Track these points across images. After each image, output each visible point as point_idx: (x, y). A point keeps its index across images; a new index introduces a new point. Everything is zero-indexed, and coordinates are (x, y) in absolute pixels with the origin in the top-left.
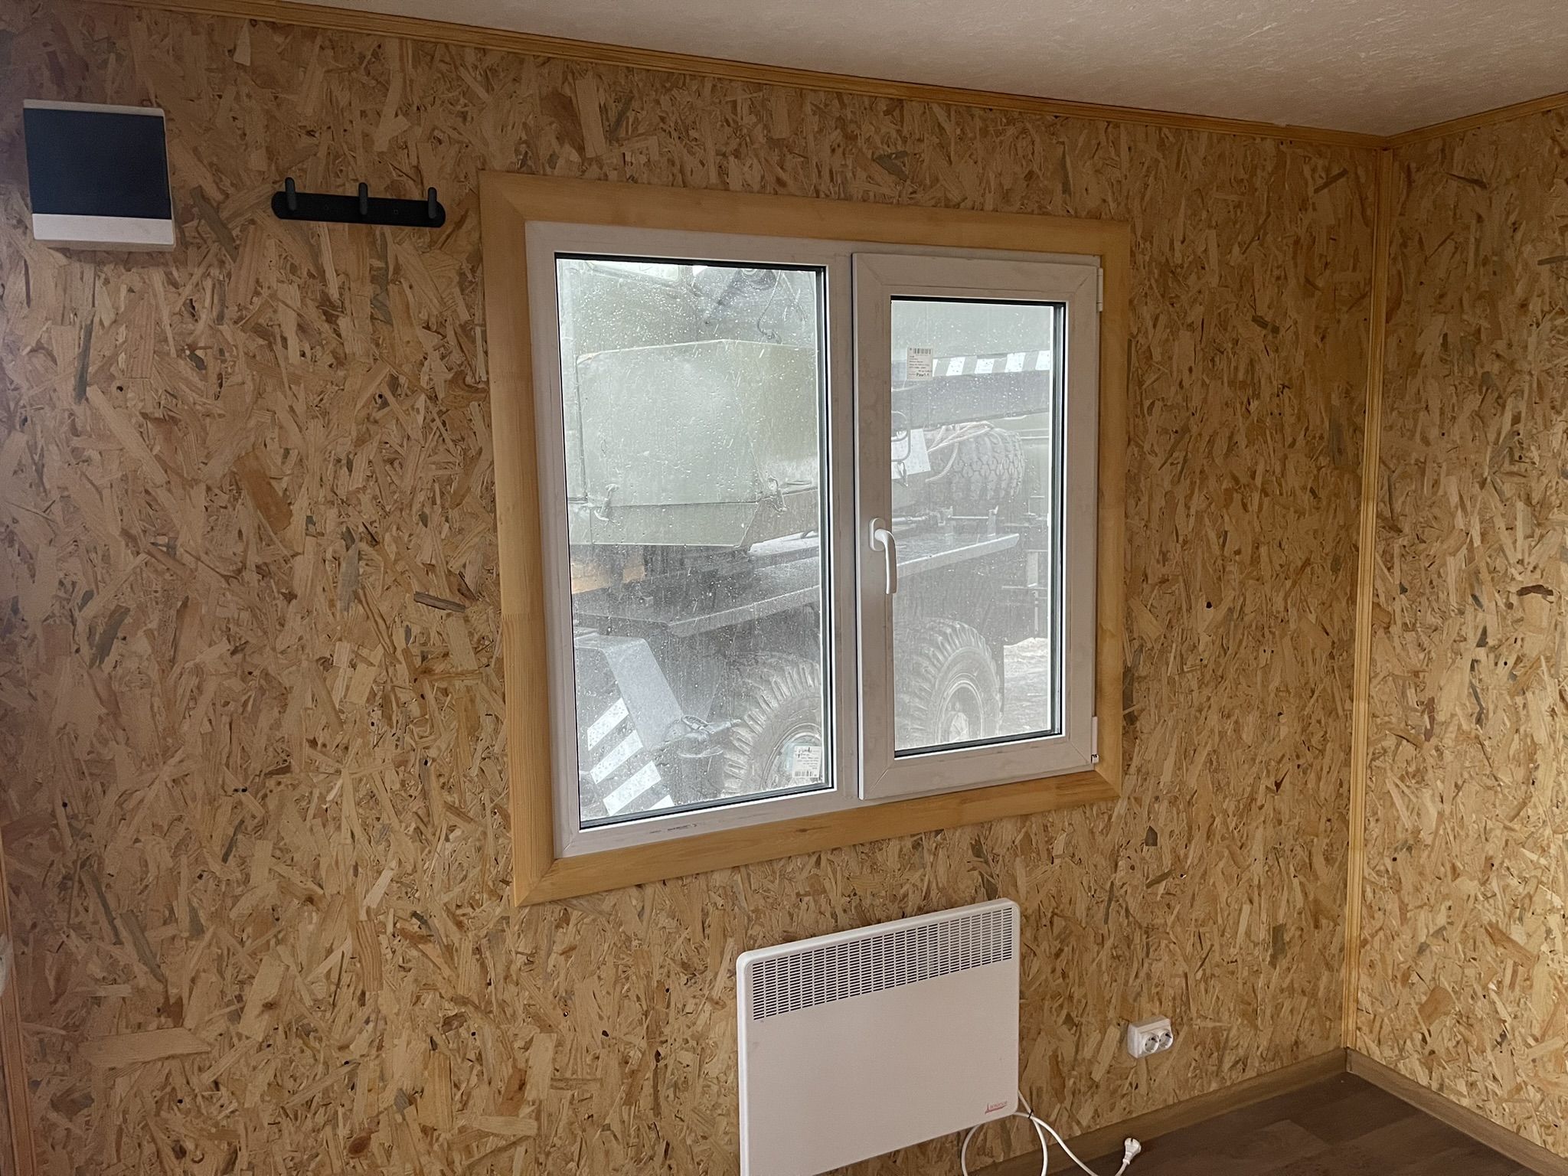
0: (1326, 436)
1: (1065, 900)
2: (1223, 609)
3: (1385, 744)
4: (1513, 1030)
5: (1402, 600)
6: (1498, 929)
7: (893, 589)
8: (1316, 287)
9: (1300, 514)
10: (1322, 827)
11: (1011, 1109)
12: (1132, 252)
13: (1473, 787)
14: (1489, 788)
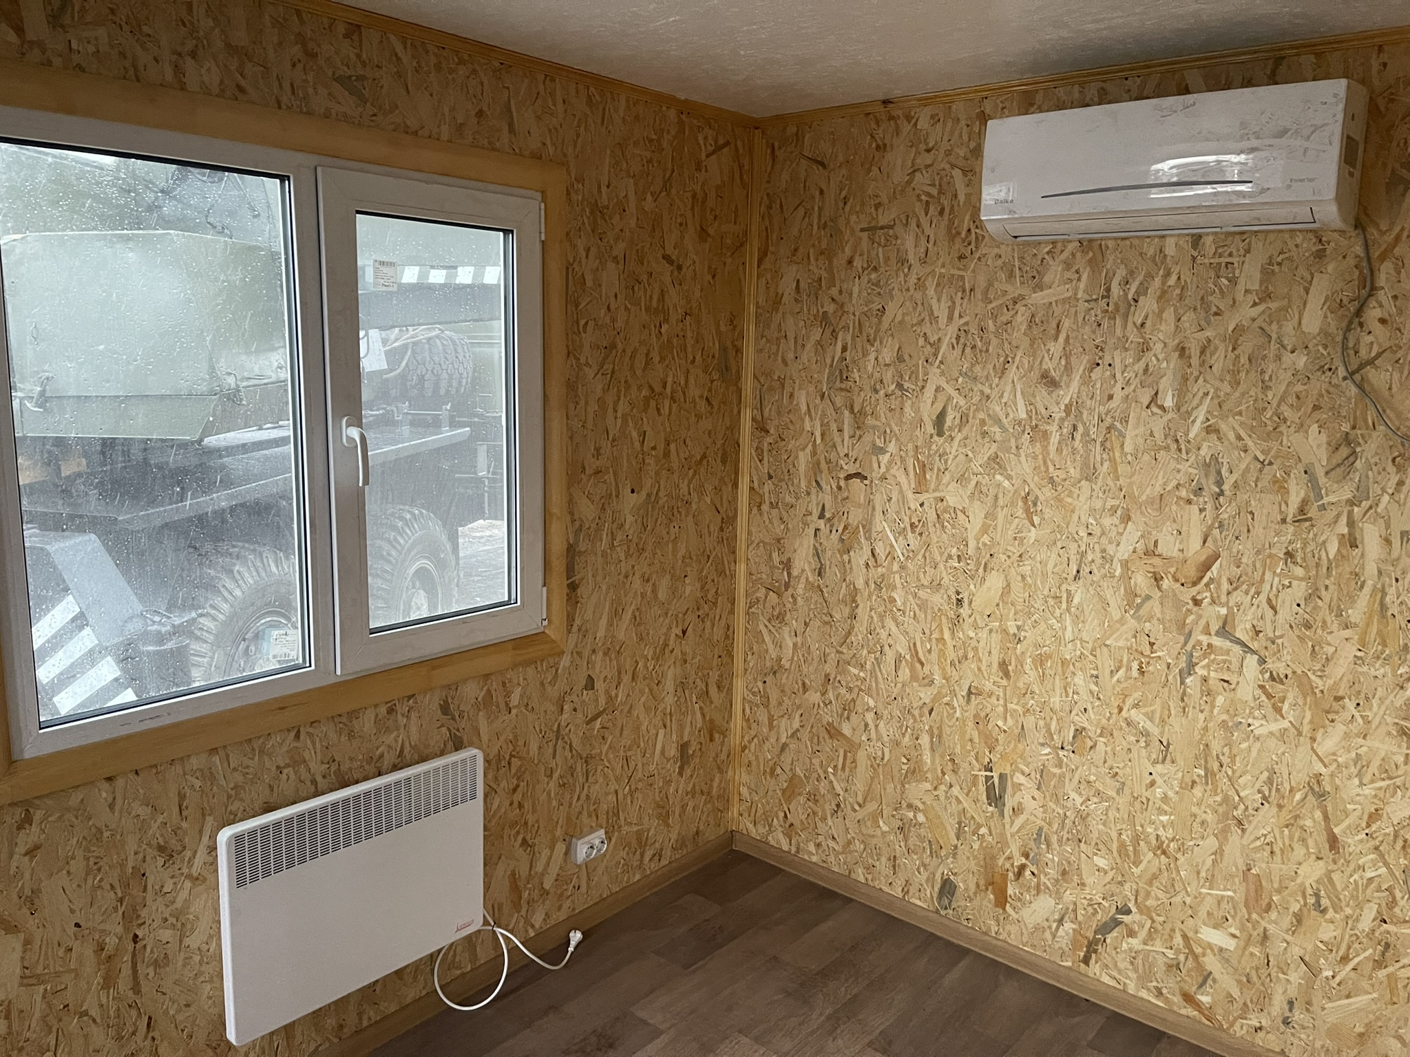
0: (717, 355)
1: (521, 743)
2: (644, 494)
3: (758, 595)
4: (845, 801)
5: (769, 486)
6: (834, 727)
7: (366, 482)
8: (709, 235)
9: (699, 417)
10: (715, 663)
11: (477, 925)
12: (568, 193)
13: (816, 624)
14: (827, 623)
